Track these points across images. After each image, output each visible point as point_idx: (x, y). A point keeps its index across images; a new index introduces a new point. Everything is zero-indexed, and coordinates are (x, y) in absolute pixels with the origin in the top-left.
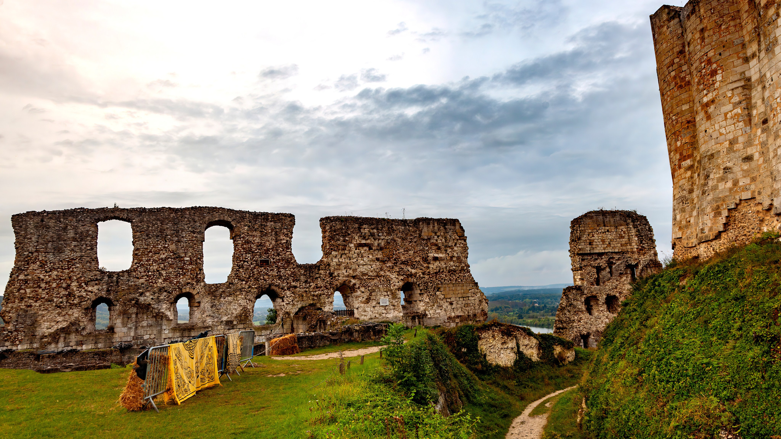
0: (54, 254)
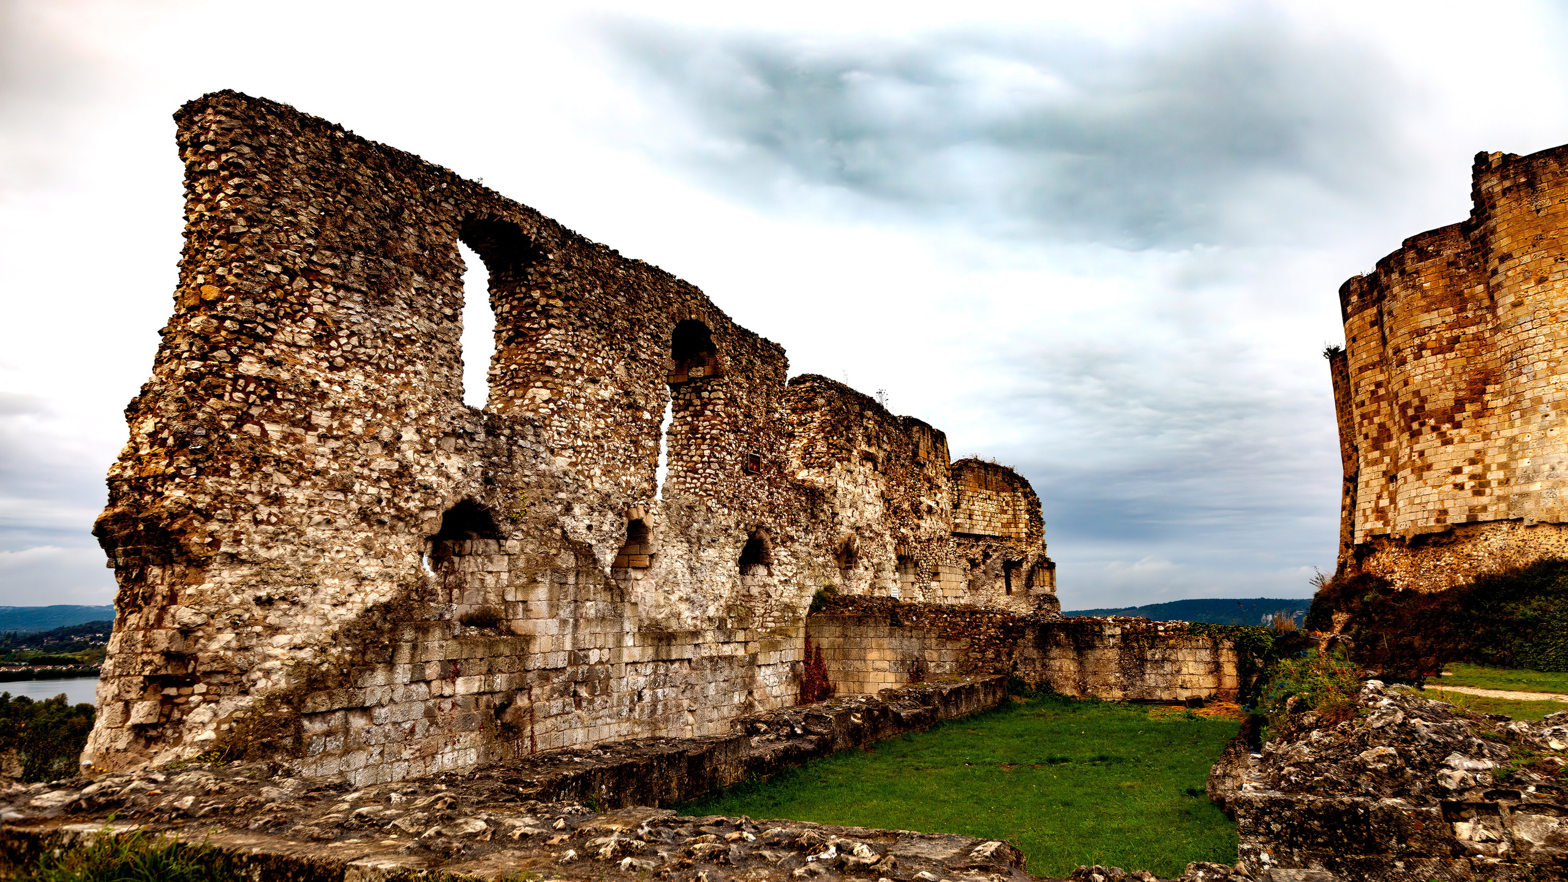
0: (365, 303)
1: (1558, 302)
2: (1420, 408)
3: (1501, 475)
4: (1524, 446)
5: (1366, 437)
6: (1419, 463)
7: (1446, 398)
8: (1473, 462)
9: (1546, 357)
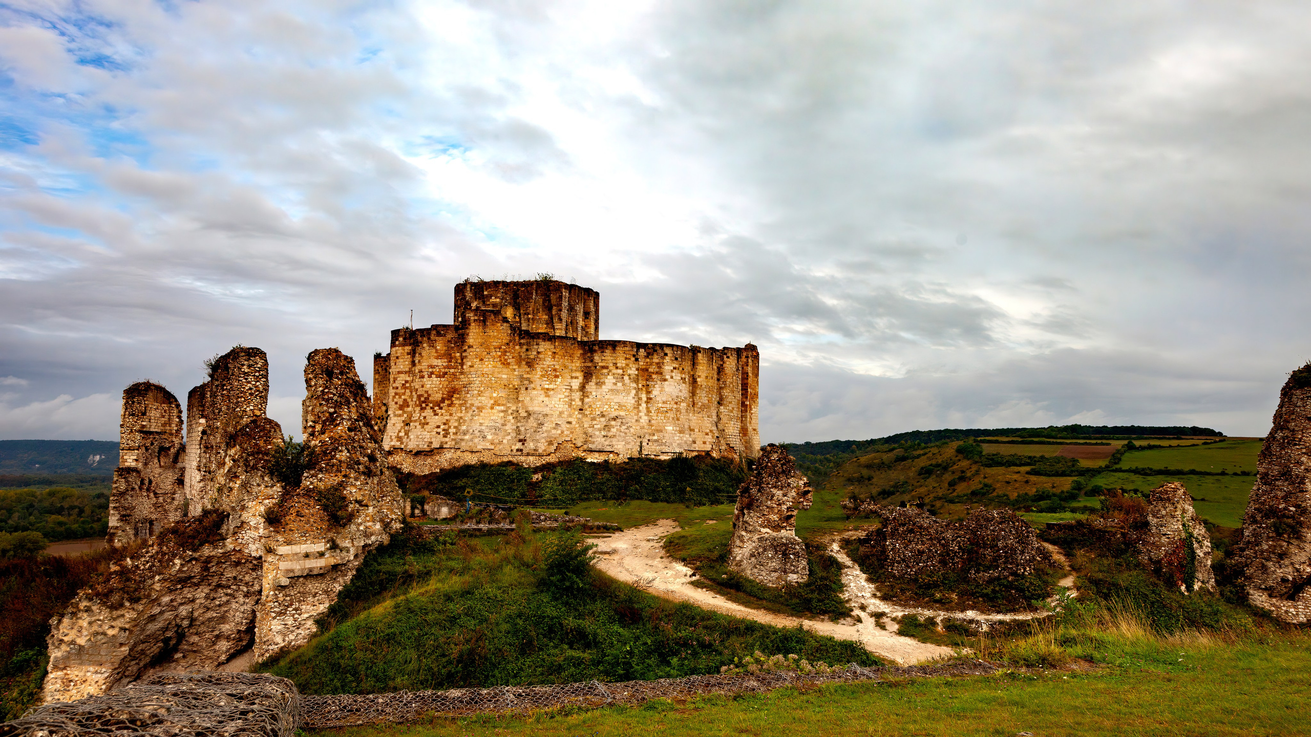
1: (485, 370)
2: (427, 399)
3: (454, 430)
4: (465, 421)
5: (396, 403)
6: (423, 421)
7: (438, 397)
8: (445, 424)
9: (478, 389)
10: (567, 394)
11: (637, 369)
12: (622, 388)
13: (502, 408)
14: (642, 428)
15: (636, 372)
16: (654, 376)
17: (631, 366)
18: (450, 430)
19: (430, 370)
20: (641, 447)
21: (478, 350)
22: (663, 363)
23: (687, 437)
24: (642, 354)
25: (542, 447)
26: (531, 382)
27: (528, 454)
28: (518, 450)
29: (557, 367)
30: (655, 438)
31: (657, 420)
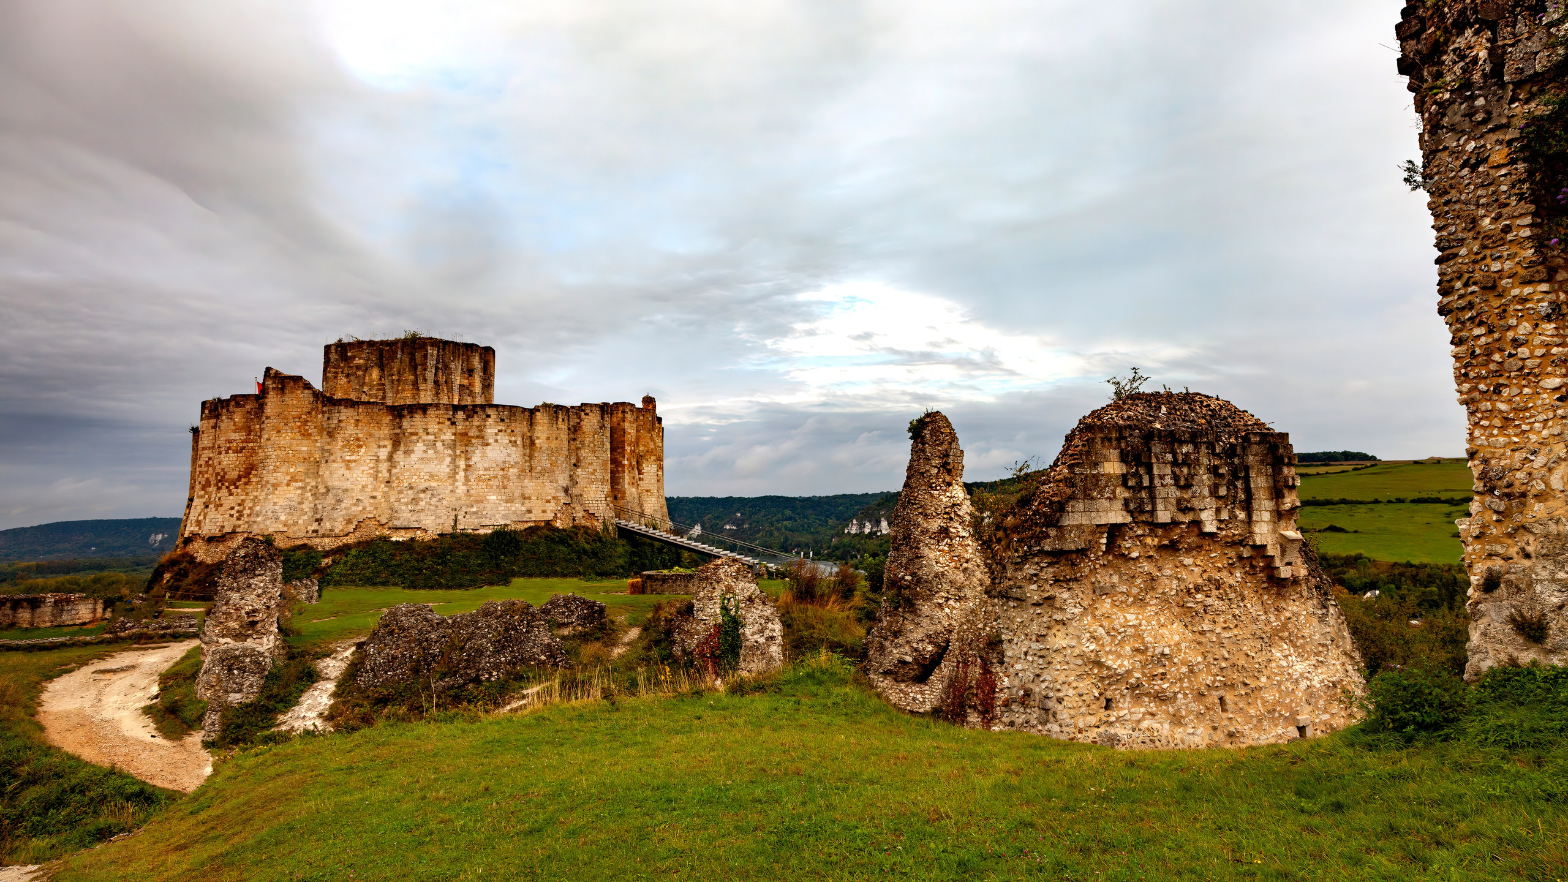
1: (282, 443)
2: (223, 477)
3: (249, 511)
4: (259, 501)
5: (200, 483)
6: (218, 502)
7: (234, 474)
8: (239, 505)
9: (274, 464)
10: (371, 465)
11: (455, 434)
12: (434, 456)
13: (300, 484)
14: (459, 499)
15: (453, 438)
16: (474, 441)
17: (445, 430)
18: (245, 512)
19: (228, 445)
20: (456, 521)
21: (275, 421)
22: (485, 426)
23: (518, 507)
24: (461, 417)
25: (339, 527)
26: (331, 454)
27: (323, 536)
28: (314, 531)
29: (360, 436)
30: (474, 509)
31: (477, 488)
